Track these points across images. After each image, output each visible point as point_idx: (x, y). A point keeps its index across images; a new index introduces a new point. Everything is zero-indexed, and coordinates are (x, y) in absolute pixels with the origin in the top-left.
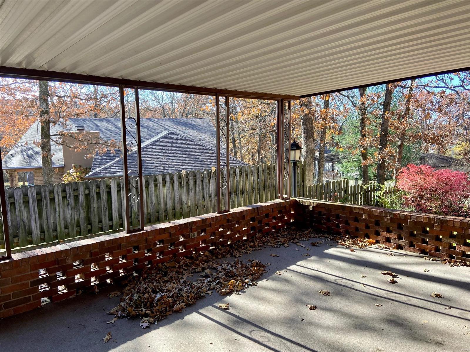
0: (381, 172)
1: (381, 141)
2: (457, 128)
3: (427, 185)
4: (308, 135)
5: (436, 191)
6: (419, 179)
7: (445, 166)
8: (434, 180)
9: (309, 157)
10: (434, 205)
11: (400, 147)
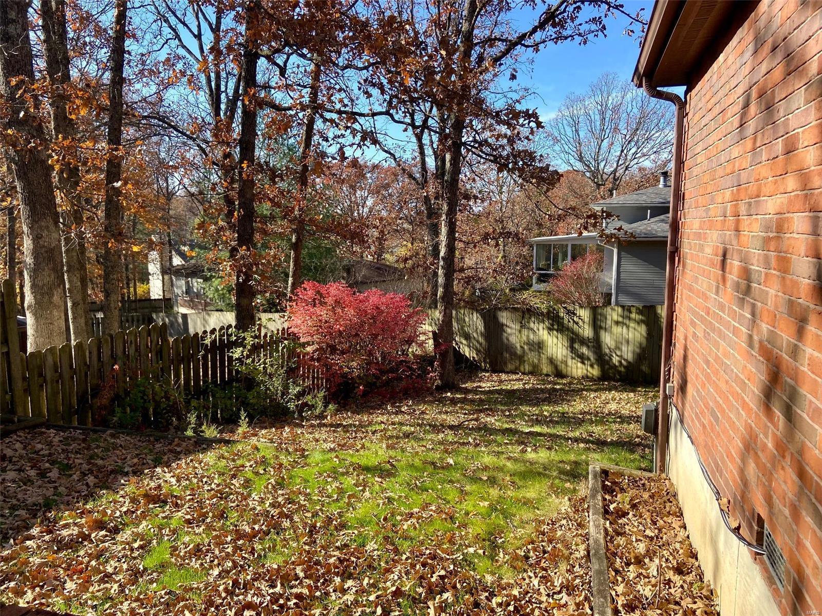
0: (245, 302)
1: (240, 231)
2: (401, 221)
3: (340, 324)
4: (34, 207)
5: (357, 335)
6: (325, 312)
7: (384, 281)
8: (351, 312)
9: (44, 270)
10: (354, 364)
11: (296, 247)
